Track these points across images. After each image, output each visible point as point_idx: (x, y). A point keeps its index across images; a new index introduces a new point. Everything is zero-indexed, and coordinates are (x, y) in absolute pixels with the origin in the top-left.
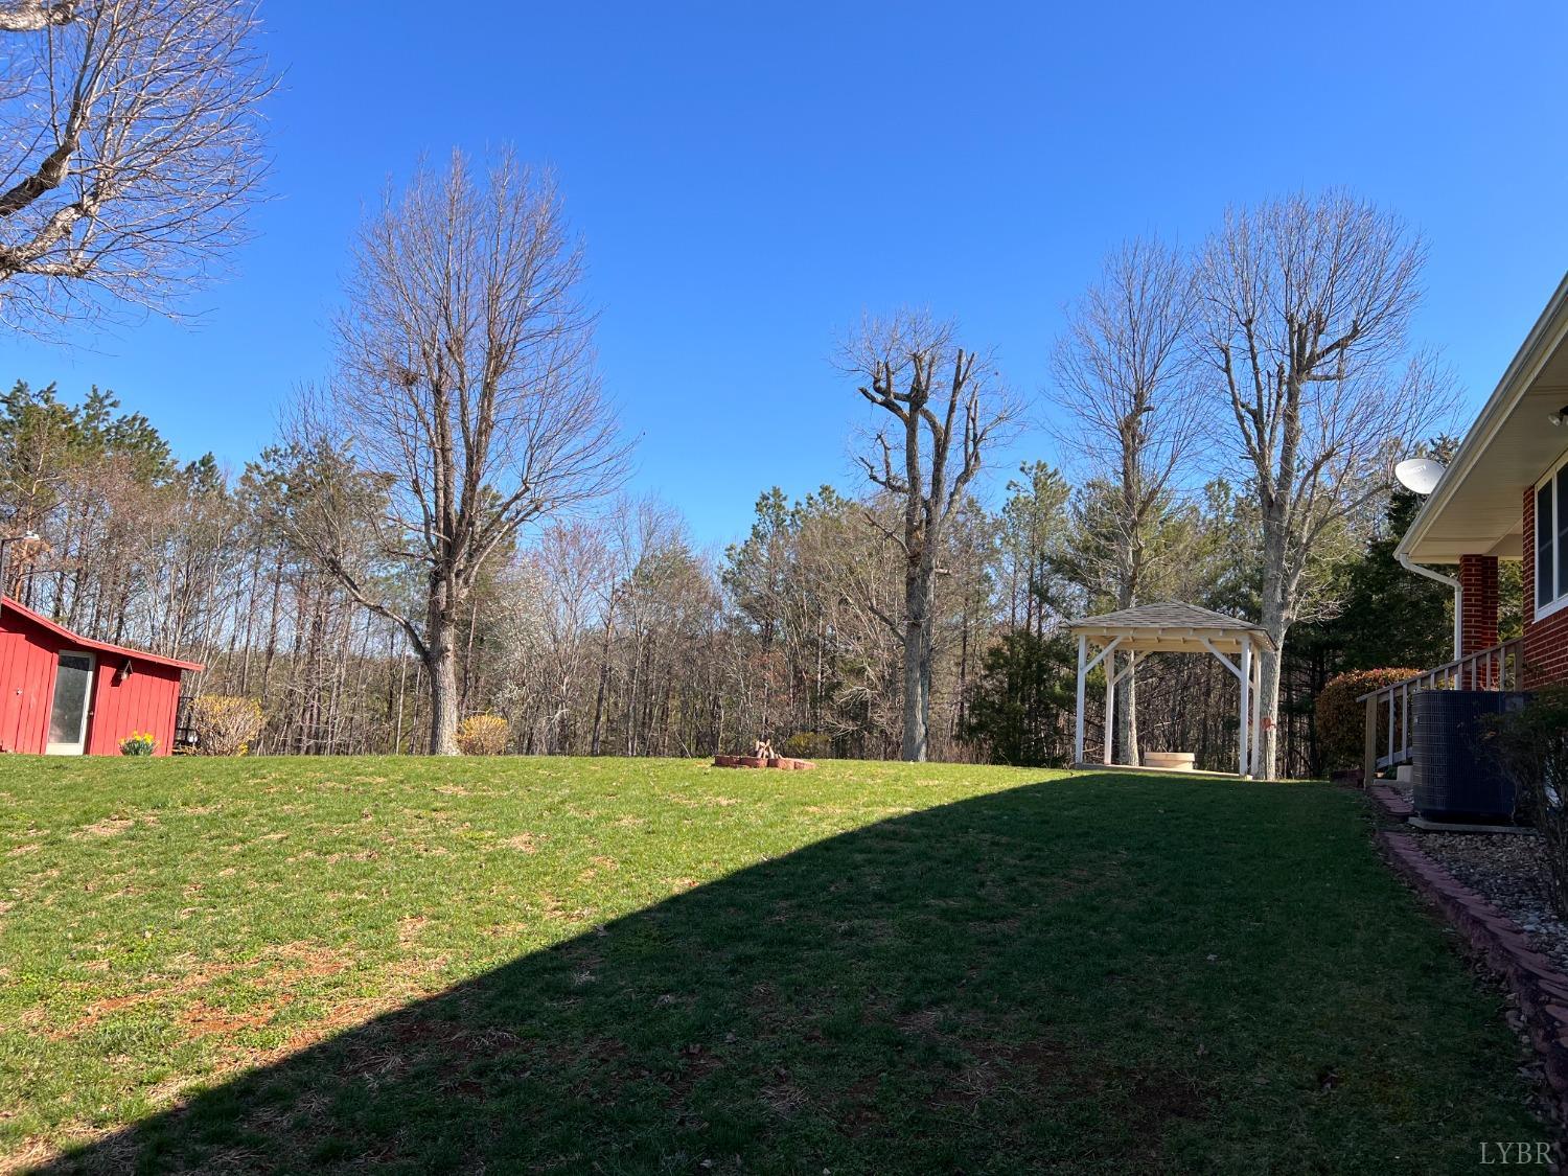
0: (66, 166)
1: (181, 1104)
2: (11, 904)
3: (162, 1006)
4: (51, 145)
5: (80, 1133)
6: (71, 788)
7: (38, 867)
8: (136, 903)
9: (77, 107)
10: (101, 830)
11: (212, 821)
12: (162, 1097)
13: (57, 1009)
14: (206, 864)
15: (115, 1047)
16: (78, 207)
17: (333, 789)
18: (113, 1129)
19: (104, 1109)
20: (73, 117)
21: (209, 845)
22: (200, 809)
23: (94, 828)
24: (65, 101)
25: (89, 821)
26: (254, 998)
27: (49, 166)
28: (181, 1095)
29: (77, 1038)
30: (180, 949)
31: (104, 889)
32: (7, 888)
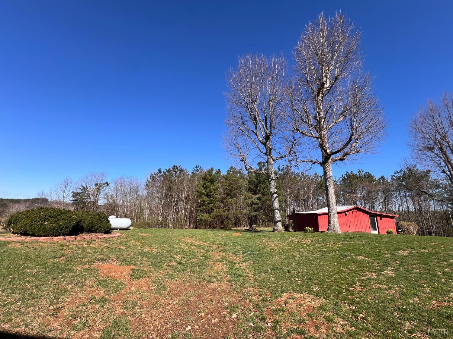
0: (353, 137)
2: (393, 268)
4: (349, 135)
7: (393, 260)
8: (425, 274)
9: (352, 127)
11: (430, 254)
13: (423, 300)
16: (355, 142)
20: (352, 129)
21: (436, 261)
22: (424, 250)
23: (400, 252)
24: (350, 127)
25: (398, 250)
27: (351, 137)
29: (434, 311)
31: (414, 269)
32: (390, 264)
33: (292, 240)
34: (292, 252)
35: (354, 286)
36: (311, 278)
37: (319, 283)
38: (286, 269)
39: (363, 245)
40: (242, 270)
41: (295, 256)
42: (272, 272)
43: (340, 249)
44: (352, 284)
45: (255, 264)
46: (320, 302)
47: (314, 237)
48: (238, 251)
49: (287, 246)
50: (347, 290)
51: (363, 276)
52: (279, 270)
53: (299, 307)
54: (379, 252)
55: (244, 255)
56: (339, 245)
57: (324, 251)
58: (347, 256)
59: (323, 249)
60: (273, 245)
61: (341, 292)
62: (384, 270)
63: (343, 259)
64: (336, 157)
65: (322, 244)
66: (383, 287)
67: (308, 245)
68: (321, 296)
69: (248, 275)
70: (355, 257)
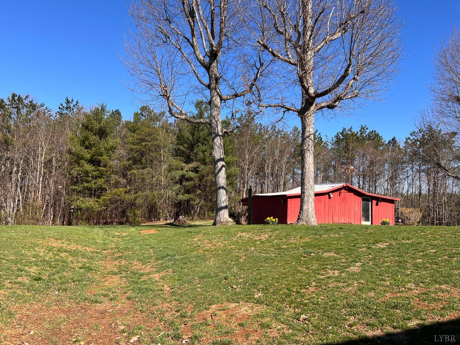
0: (350, 69)
1: (418, 328)
2: (361, 264)
3: (407, 298)
4: (346, 65)
5: (389, 329)
6: (371, 233)
7: (366, 254)
8: (394, 267)
9: (351, 52)
10: (381, 246)
11: (412, 244)
12: (413, 324)
13: (378, 293)
14: (413, 258)
15: (395, 307)
16: (354, 79)
17: (450, 237)
18: (398, 330)
19: (395, 324)
20: (350, 56)
21: (412, 252)
22: (407, 241)
23: (379, 245)
25: (377, 243)
26: (435, 300)
27: (347, 70)
28: (417, 325)
29: (385, 302)
30: (410, 282)
31: (384, 262)
32: (360, 259)
33: (240, 237)
34: (237, 252)
35: (308, 287)
36: (255, 284)
37: (264, 289)
38: (222, 275)
39: (339, 239)
40: (152, 283)
41: (241, 258)
42: (200, 281)
43: (307, 245)
44: (305, 285)
45: (175, 274)
46: (260, 309)
47: (276, 230)
48: (150, 257)
49: (231, 245)
50: (297, 292)
51: (323, 275)
52: (211, 278)
53: (230, 318)
54: (354, 246)
55: (160, 262)
56: (307, 239)
57: (284, 249)
58: (311, 252)
59: (283, 247)
60: (210, 245)
61: (289, 296)
62: (351, 267)
63: (306, 257)
64: (320, 101)
65: (284, 240)
66: (341, 285)
67: (262, 242)
68: (263, 302)
69: (162, 288)
70: (322, 254)
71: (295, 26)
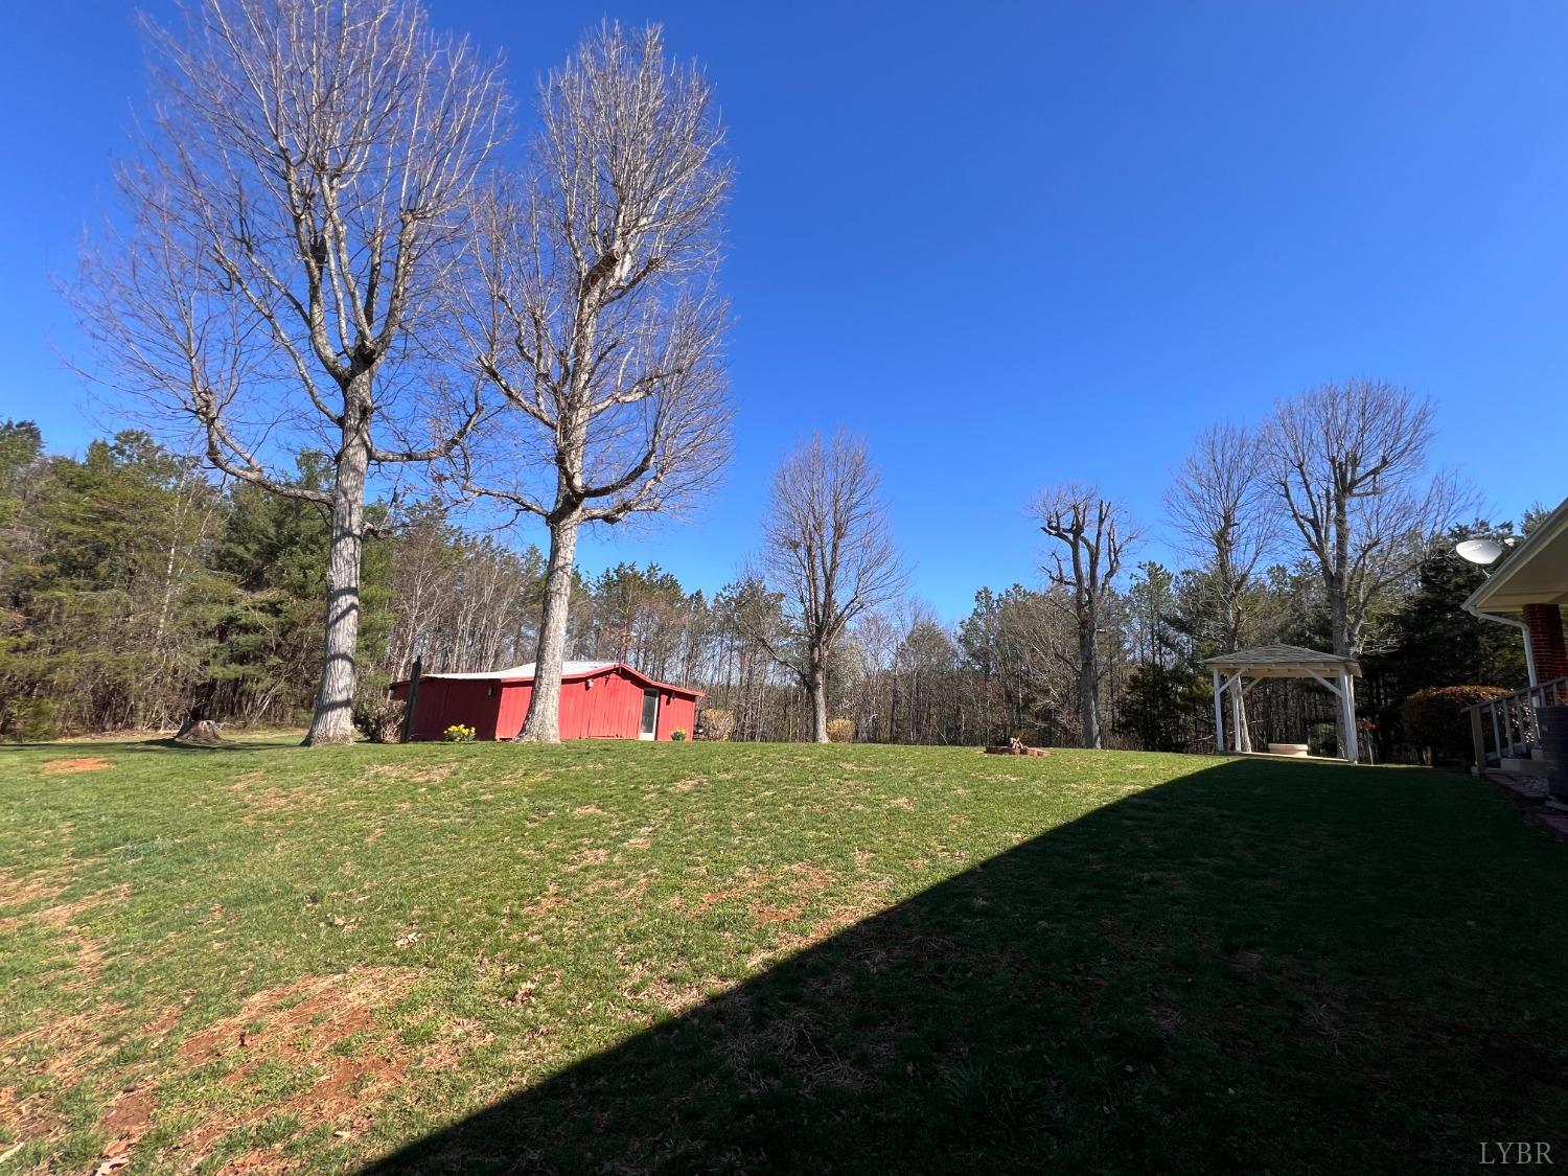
0: (651, 460)
1: (765, 970)
2: (651, 829)
3: (740, 900)
4: (645, 451)
5: (716, 985)
6: (662, 760)
7: (659, 807)
8: (709, 831)
9: (656, 431)
10: (685, 786)
11: (734, 782)
12: (755, 962)
13: (686, 897)
14: (739, 809)
15: (720, 926)
16: (655, 478)
17: (786, 764)
18: (732, 983)
19: (724, 968)
20: (655, 436)
21: (737, 797)
23: (679, 785)
24: (651, 427)
25: (676, 781)
26: (788, 899)
27: (646, 460)
28: (765, 962)
29: (700, 917)
30: (741, 863)
31: (694, 822)
32: (647, 819)
33: (377, 776)
34: (361, 818)
35: (539, 898)
36: (401, 905)
37: (425, 917)
38: (304, 888)
39: (604, 774)
40: (34, 944)
41: (369, 833)
42: (226, 916)
43: (541, 791)
44: (534, 895)
45: (139, 899)
46: (404, 982)
47: (468, 757)
48: (54, 848)
49: (345, 800)
50: (513, 916)
51: (573, 862)
52: (265, 902)
53: (308, 1031)
54: (636, 788)
55: (89, 862)
56: (539, 778)
57: (485, 802)
58: (549, 809)
59: (483, 798)
60: (283, 802)
61: (489, 929)
62: (631, 838)
63: (535, 821)
64: (596, 506)
65: (488, 781)
66: (613, 884)
67: (433, 789)
68: (417, 960)
69: (68, 957)
70: (571, 811)
71: (561, 353)
